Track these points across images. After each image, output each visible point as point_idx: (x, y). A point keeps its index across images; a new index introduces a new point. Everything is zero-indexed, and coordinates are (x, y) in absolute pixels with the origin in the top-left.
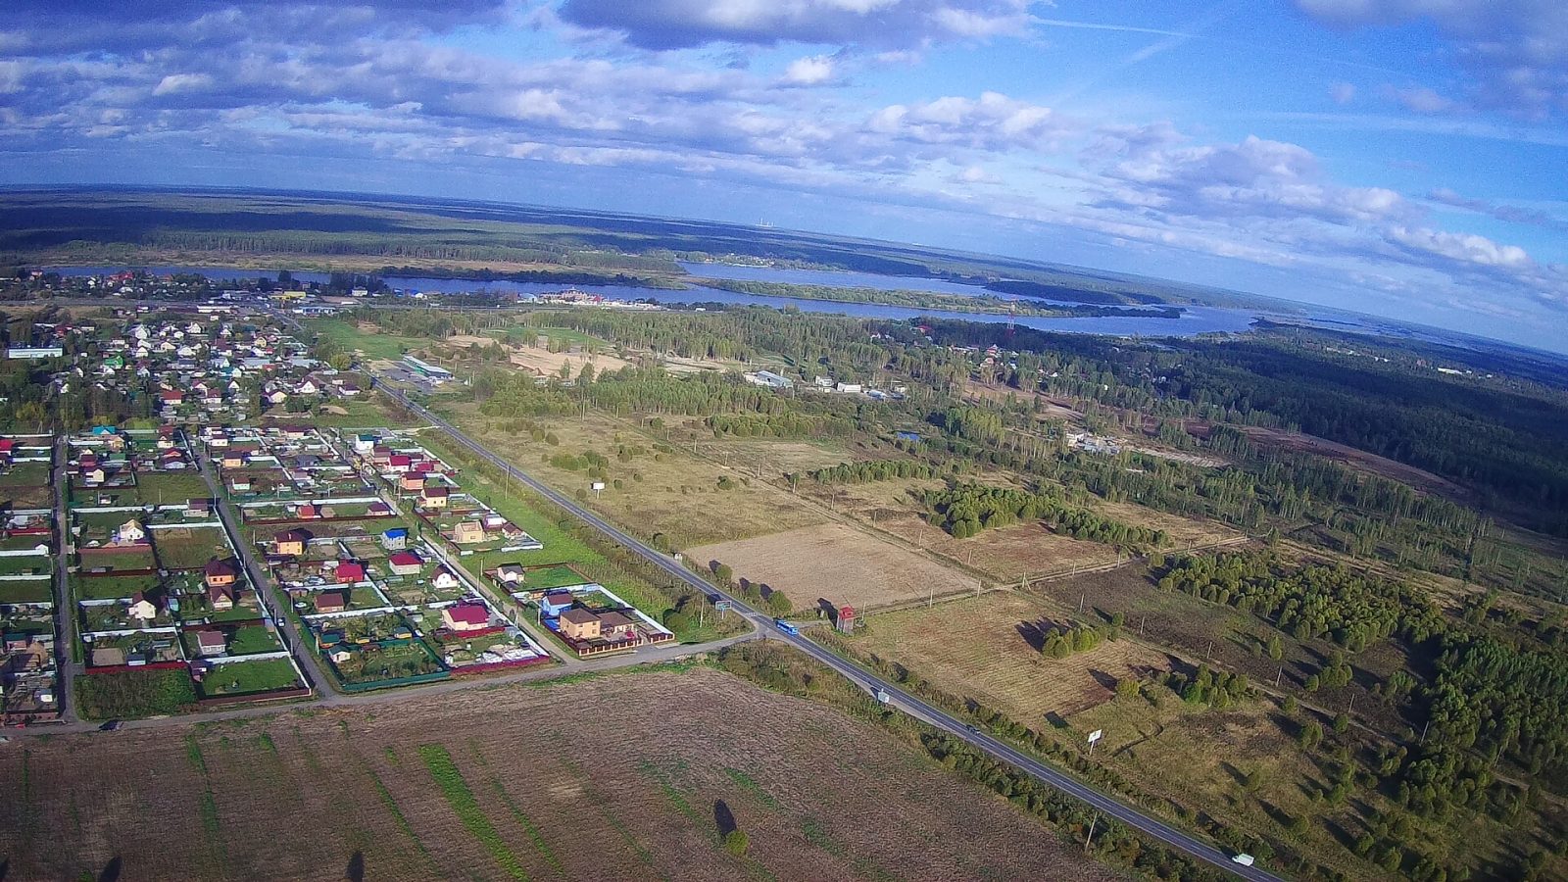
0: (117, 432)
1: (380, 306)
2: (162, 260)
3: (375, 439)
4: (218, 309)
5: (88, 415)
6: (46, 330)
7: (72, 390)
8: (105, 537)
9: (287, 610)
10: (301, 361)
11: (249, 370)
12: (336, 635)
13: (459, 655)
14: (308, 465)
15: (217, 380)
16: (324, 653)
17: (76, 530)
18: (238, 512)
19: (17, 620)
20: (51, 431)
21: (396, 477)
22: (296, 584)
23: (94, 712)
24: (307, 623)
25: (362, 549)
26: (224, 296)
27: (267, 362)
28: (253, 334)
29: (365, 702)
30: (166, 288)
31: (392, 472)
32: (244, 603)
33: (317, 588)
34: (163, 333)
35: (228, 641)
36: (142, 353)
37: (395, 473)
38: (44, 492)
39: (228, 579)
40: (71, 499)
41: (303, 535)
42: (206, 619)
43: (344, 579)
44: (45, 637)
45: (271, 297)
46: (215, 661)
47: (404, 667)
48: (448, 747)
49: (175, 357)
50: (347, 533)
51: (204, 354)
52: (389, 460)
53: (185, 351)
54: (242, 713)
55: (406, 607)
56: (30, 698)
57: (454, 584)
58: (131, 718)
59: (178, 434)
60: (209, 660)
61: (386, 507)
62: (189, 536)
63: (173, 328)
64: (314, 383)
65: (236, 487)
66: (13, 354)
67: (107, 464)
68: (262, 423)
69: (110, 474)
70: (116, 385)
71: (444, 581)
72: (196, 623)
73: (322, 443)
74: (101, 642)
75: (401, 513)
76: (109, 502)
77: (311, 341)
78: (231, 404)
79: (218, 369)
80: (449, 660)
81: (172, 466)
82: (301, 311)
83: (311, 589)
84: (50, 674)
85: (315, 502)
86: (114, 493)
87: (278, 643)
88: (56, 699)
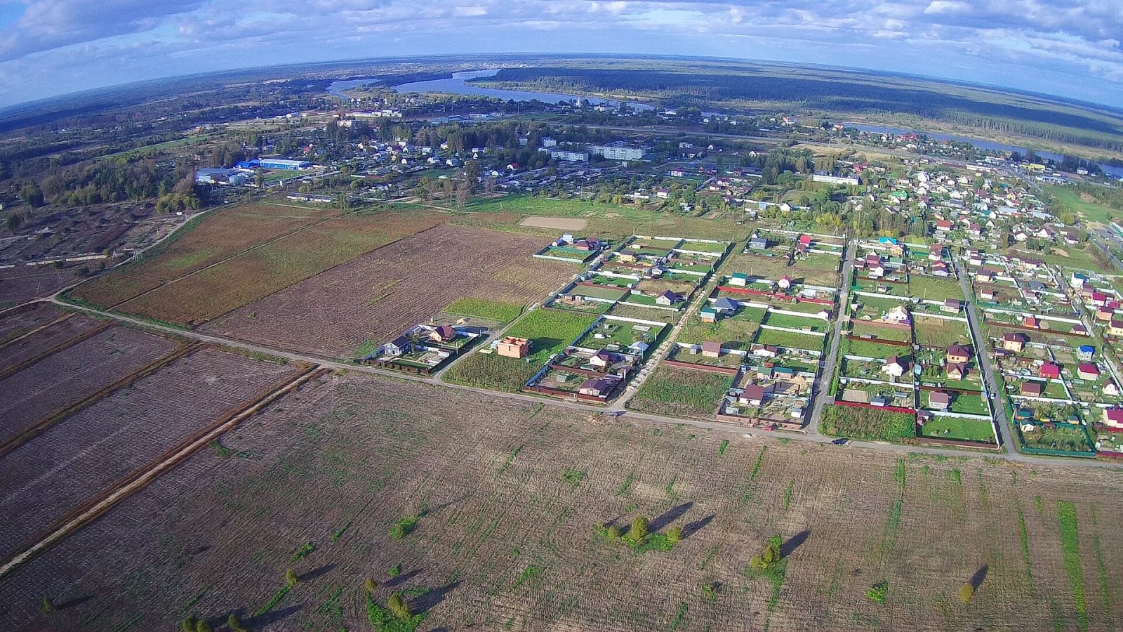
0: (898, 243)
1: (1096, 184)
2: (940, 129)
3: (1085, 279)
4: (982, 169)
5: (876, 228)
6: (845, 166)
7: (865, 209)
8: (876, 315)
9: (999, 389)
10: (1039, 214)
11: (1002, 215)
12: (1029, 413)
13: (1105, 443)
14: (1036, 288)
15: (978, 218)
16: (1016, 422)
17: (854, 307)
18: (980, 314)
19: (788, 359)
20: (844, 235)
21: (1095, 308)
22: (1011, 372)
23: (831, 430)
24: (1011, 401)
25: (1062, 356)
26: (986, 160)
27: (1015, 211)
28: (1006, 190)
29: (1032, 462)
30: (943, 149)
31: (1093, 304)
32: (970, 378)
33: (1025, 377)
34: (939, 180)
35: (950, 402)
36: (921, 191)
37: (1094, 305)
38: (833, 276)
39: (963, 359)
40: (854, 283)
41: (1024, 338)
42: (939, 384)
43: (1044, 375)
44: (809, 374)
45: (1020, 166)
46: (937, 413)
47: (1067, 443)
48: (1077, 505)
49: (947, 198)
50: (1055, 343)
51: (969, 198)
52: (1092, 295)
53: (955, 194)
54: (944, 452)
55: (1081, 403)
56: (781, 412)
57: (1116, 393)
58: (860, 439)
59: (945, 252)
60: (932, 412)
61: (1084, 329)
62: (942, 325)
63: (947, 178)
64: (1048, 231)
65: (983, 296)
66: (817, 178)
67: (886, 264)
68: (1008, 253)
69: (887, 272)
70: (900, 210)
71: (1110, 390)
72: (931, 385)
73: (1048, 275)
74: (853, 385)
75: (1093, 335)
76: (885, 291)
77: (1048, 201)
78: (987, 236)
79: (979, 210)
80: (1098, 445)
81: (937, 273)
82: (1041, 179)
83: (1020, 377)
84: (804, 399)
85: (1037, 317)
86: (888, 285)
87: (986, 410)
88: (803, 417)
